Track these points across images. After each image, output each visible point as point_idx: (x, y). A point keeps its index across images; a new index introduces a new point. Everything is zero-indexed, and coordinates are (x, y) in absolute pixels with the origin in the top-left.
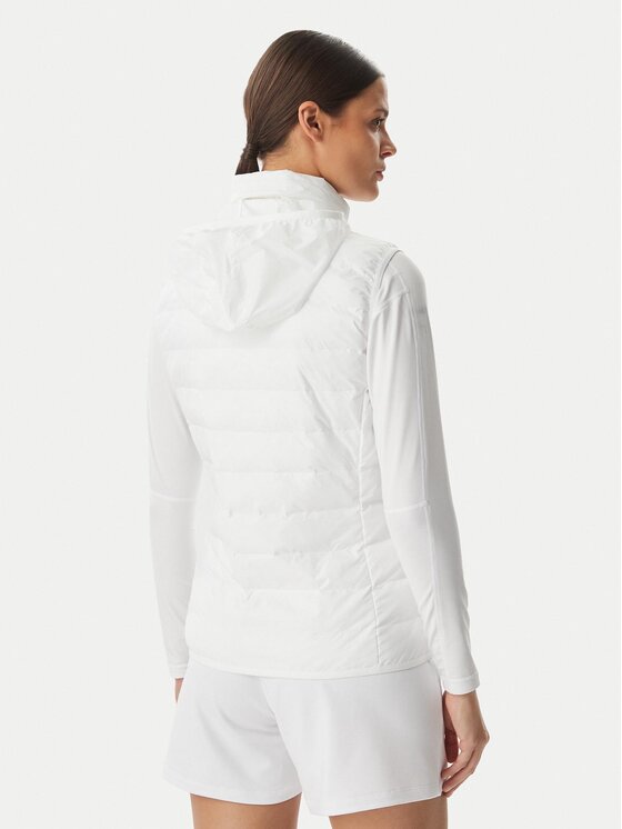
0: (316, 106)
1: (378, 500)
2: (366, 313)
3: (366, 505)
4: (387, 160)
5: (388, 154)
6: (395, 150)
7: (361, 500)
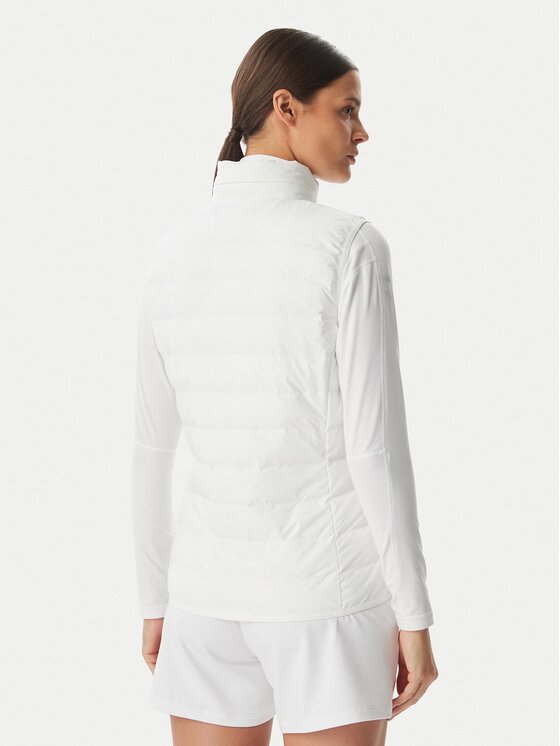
0: (288, 94)
1: (342, 456)
2: (335, 283)
3: (331, 461)
4: (360, 146)
5: (360, 140)
6: (367, 137)
7: (327, 457)
